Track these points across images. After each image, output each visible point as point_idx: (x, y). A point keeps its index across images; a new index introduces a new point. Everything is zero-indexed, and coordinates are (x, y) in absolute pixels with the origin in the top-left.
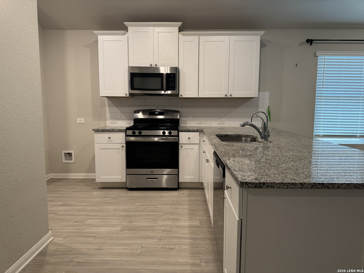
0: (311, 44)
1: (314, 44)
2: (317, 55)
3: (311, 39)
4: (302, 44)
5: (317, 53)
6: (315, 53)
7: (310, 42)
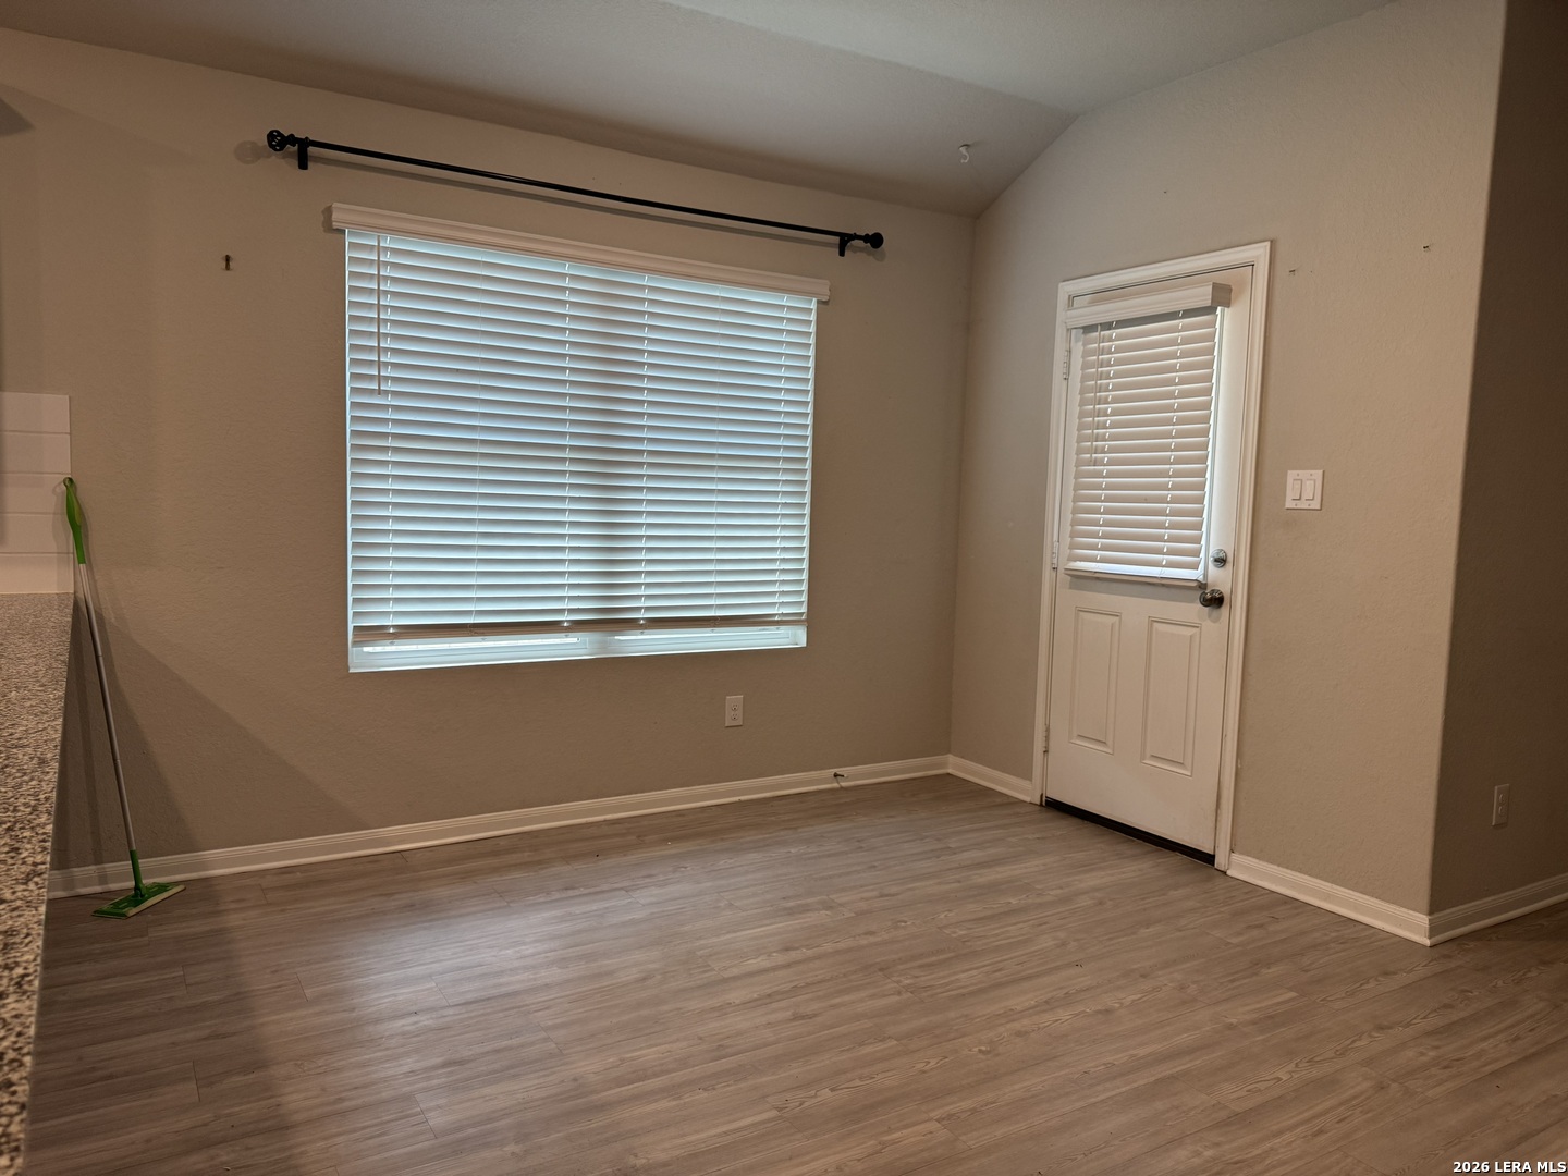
0: (303, 165)
1: (321, 166)
2: (336, 225)
3: (292, 135)
4: (246, 153)
5: (335, 216)
6: (328, 211)
7: (297, 149)
